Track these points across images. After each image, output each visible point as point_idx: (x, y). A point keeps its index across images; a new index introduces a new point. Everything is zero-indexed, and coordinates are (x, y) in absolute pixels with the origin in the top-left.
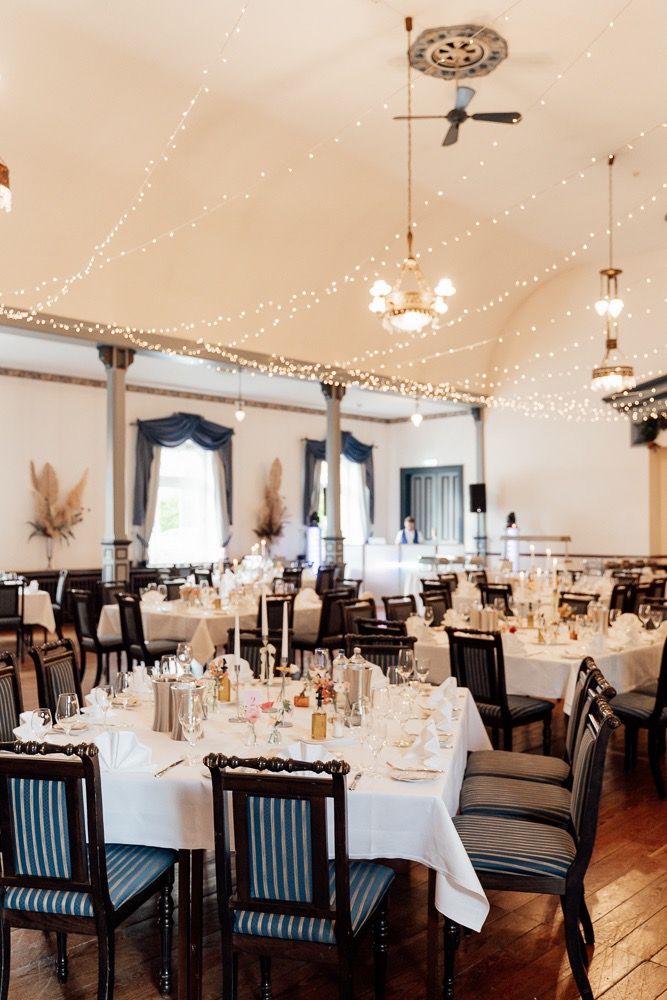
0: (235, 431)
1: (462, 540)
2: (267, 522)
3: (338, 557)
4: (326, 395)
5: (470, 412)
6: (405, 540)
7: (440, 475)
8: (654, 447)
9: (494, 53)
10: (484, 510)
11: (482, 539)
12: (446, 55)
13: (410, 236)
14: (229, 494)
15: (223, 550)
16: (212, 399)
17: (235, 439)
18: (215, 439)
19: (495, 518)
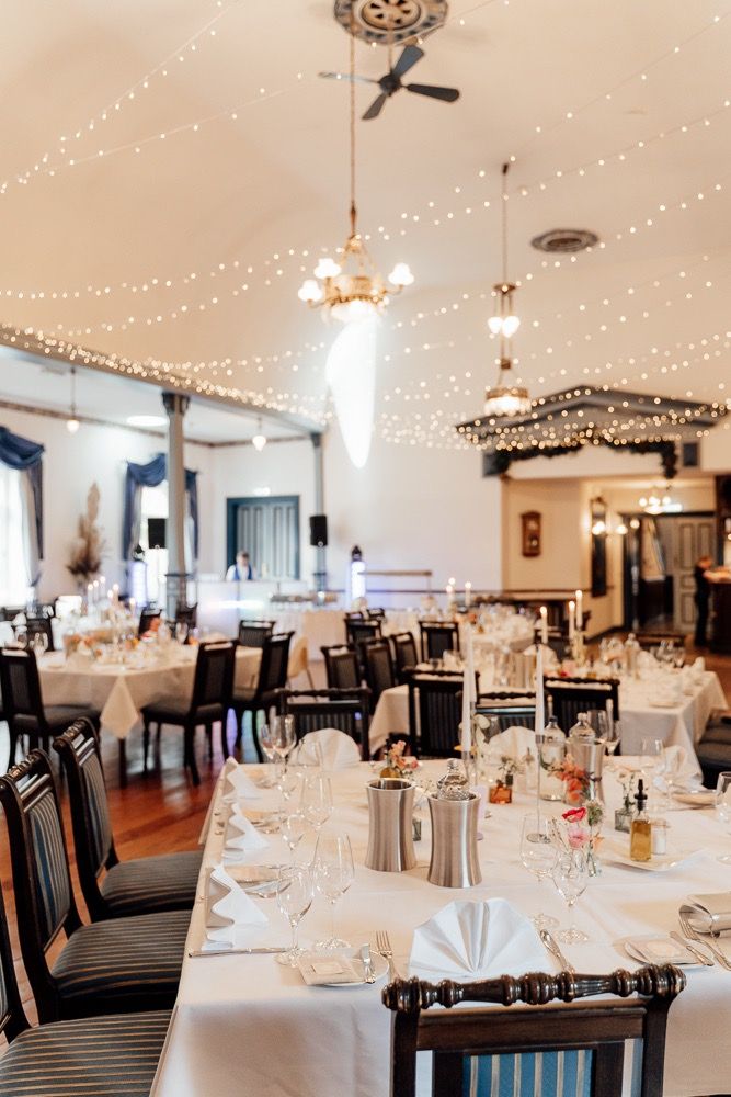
0: (47, 447)
1: (297, 576)
2: (84, 555)
3: (181, 596)
4: (167, 409)
5: (309, 437)
6: (237, 577)
7: (273, 505)
8: (506, 479)
9: (432, 18)
10: (325, 543)
11: (321, 575)
12: (377, 12)
13: (353, 211)
14: (39, 522)
15: (32, 590)
16: (18, 407)
17: (45, 457)
18: (24, 457)
19: (336, 553)
